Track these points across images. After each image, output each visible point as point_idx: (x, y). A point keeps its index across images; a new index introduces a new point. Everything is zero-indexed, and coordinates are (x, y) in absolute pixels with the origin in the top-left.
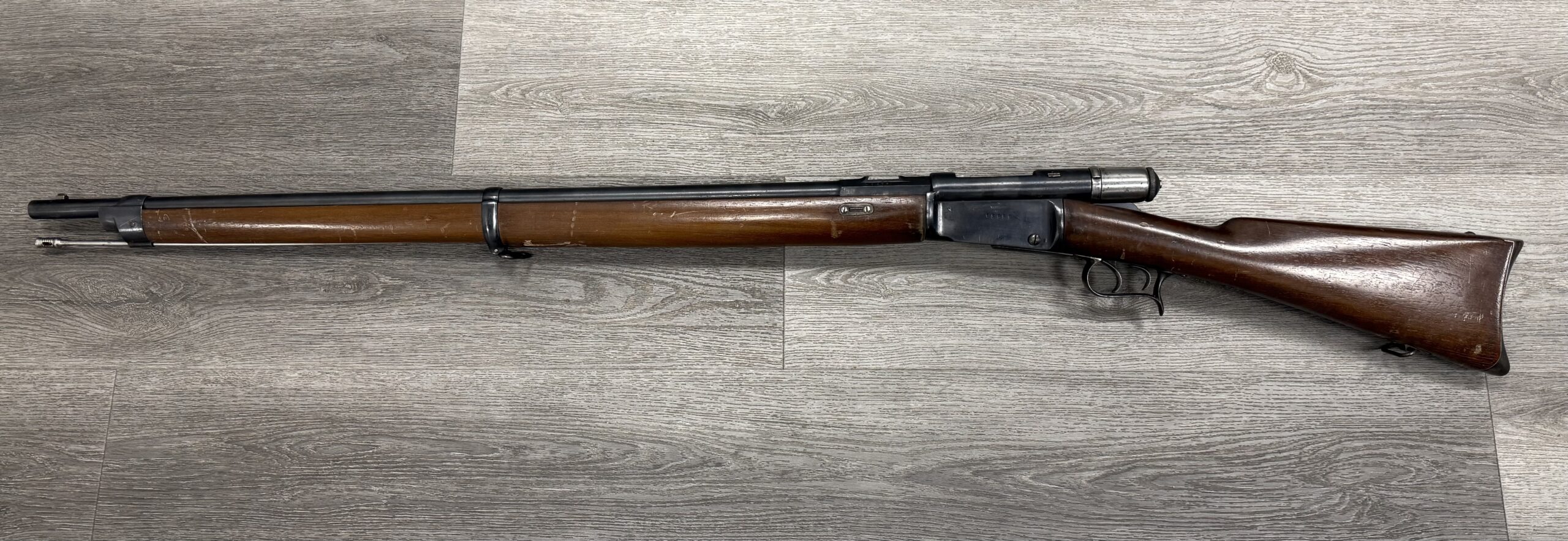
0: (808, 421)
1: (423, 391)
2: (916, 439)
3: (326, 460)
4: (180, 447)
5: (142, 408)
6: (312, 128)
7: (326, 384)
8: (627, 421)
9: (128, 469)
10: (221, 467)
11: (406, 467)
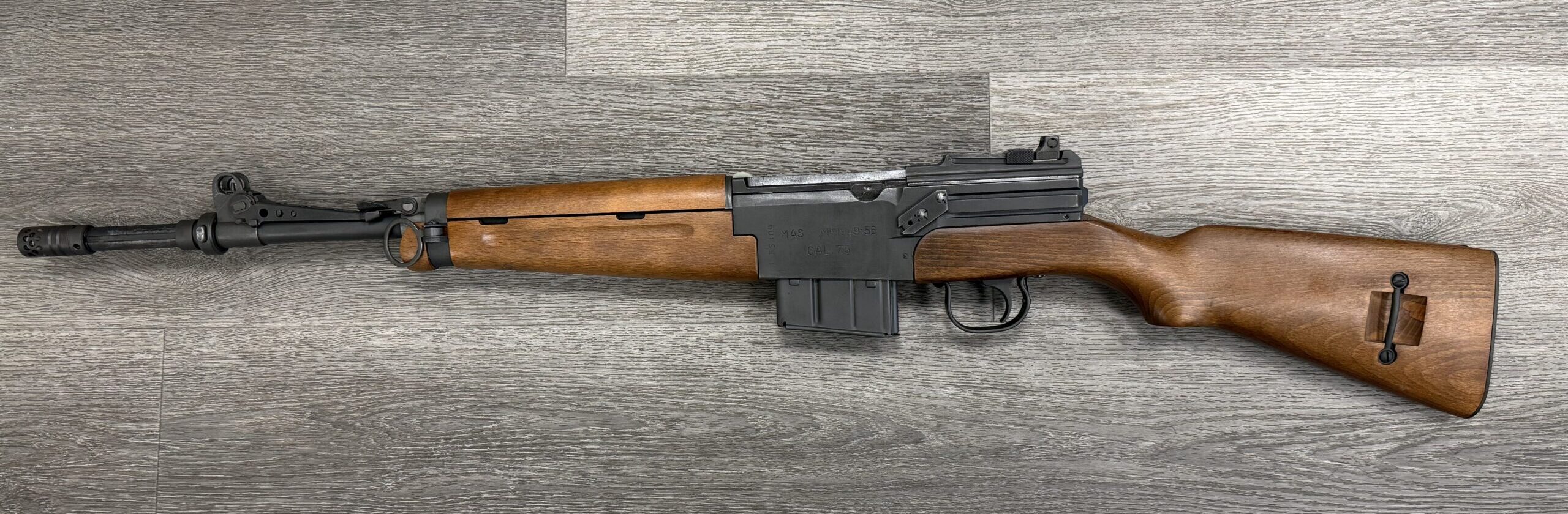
0: (1028, 386)
1: (550, 351)
2: (1165, 408)
3: (435, 438)
4: (253, 424)
5: (202, 377)
6: (383, 15)
7: (428, 344)
8: (801, 387)
9: (191, 452)
10: (306, 449)
11: (535, 445)
